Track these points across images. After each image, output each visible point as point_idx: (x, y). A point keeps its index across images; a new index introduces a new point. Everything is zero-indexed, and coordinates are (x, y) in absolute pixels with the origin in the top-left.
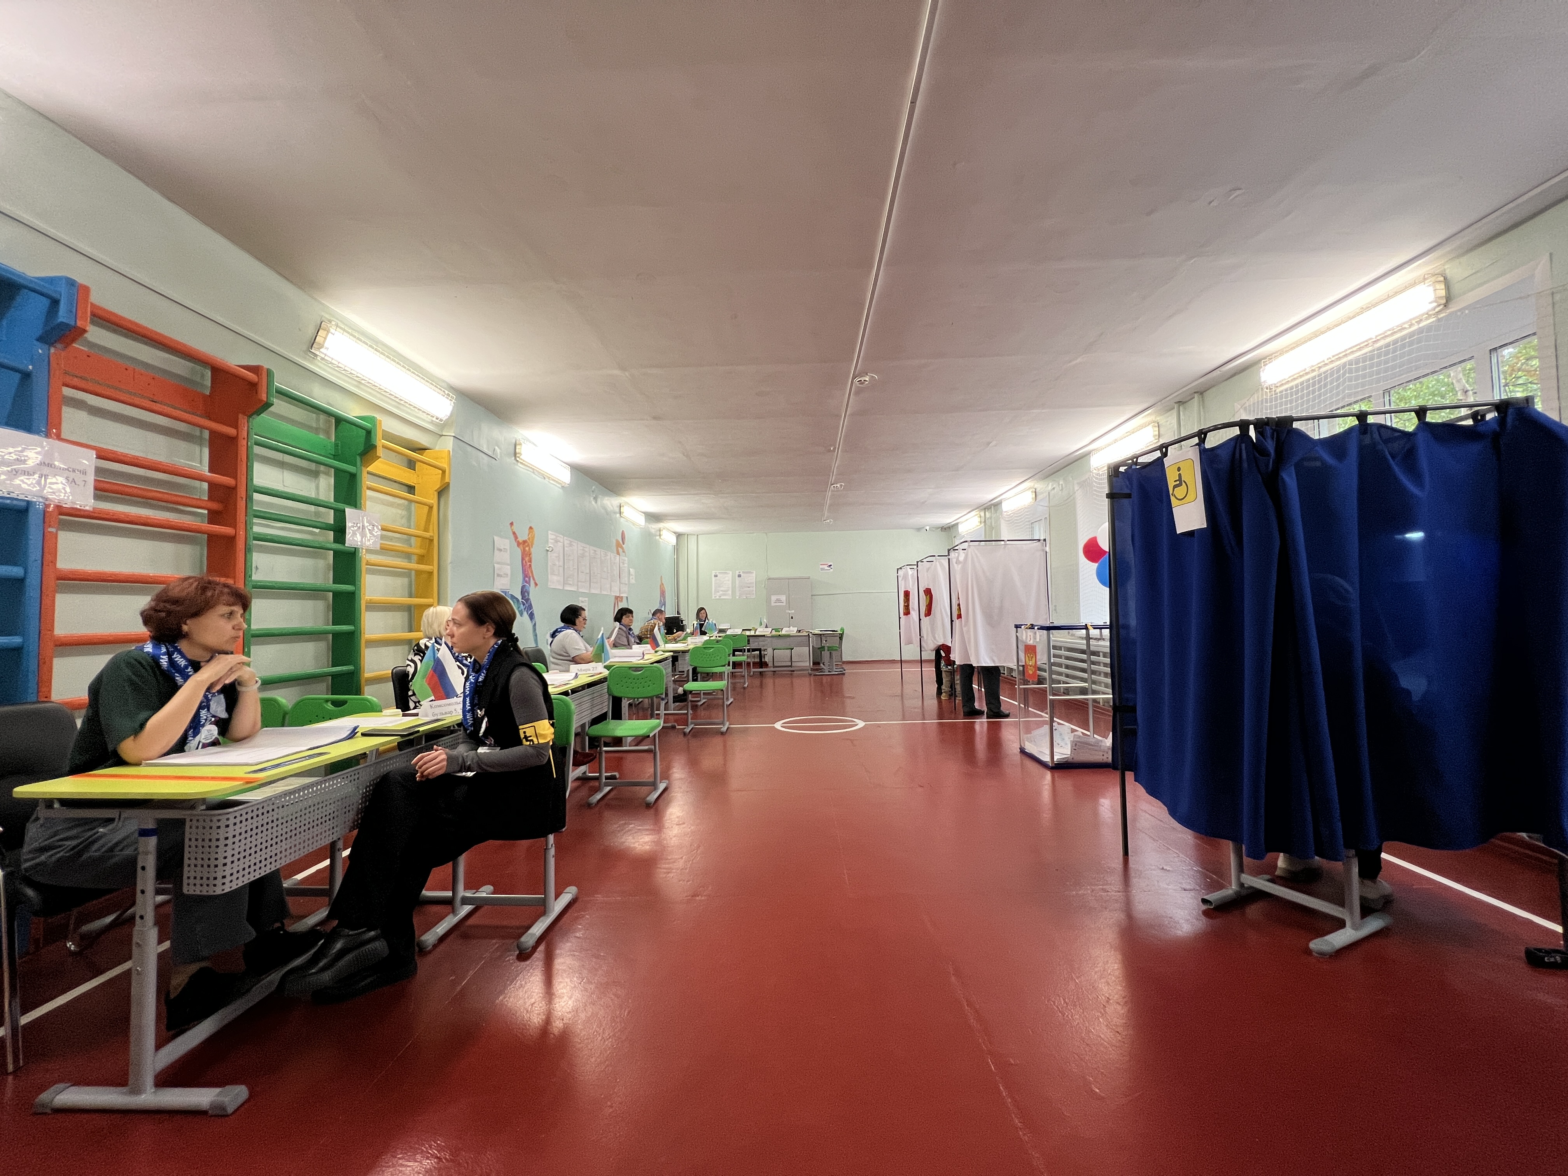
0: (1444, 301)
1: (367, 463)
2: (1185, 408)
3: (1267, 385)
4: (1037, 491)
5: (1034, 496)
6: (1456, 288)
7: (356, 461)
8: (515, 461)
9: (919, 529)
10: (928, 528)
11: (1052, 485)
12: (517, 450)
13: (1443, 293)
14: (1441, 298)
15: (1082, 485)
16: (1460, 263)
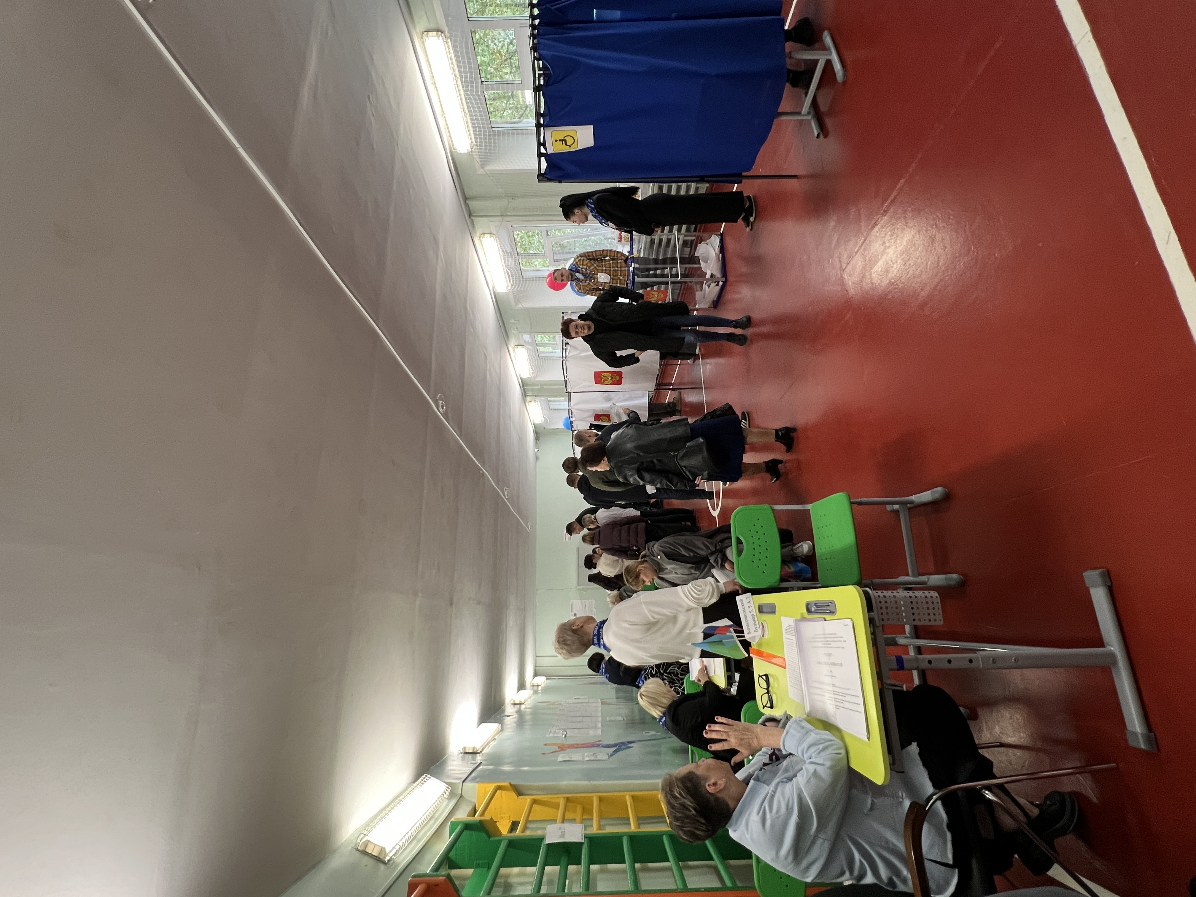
0: (440, 33)
1: (498, 832)
2: (474, 212)
3: (469, 148)
4: (516, 344)
5: (521, 347)
6: (433, 26)
7: (496, 841)
8: (481, 754)
9: (537, 458)
10: (536, 450)
11: (514, 330)
12: (471, 751)
13: (434, 33)
14: (437, 34)
15: (517, 300)
16: (418, 23)
